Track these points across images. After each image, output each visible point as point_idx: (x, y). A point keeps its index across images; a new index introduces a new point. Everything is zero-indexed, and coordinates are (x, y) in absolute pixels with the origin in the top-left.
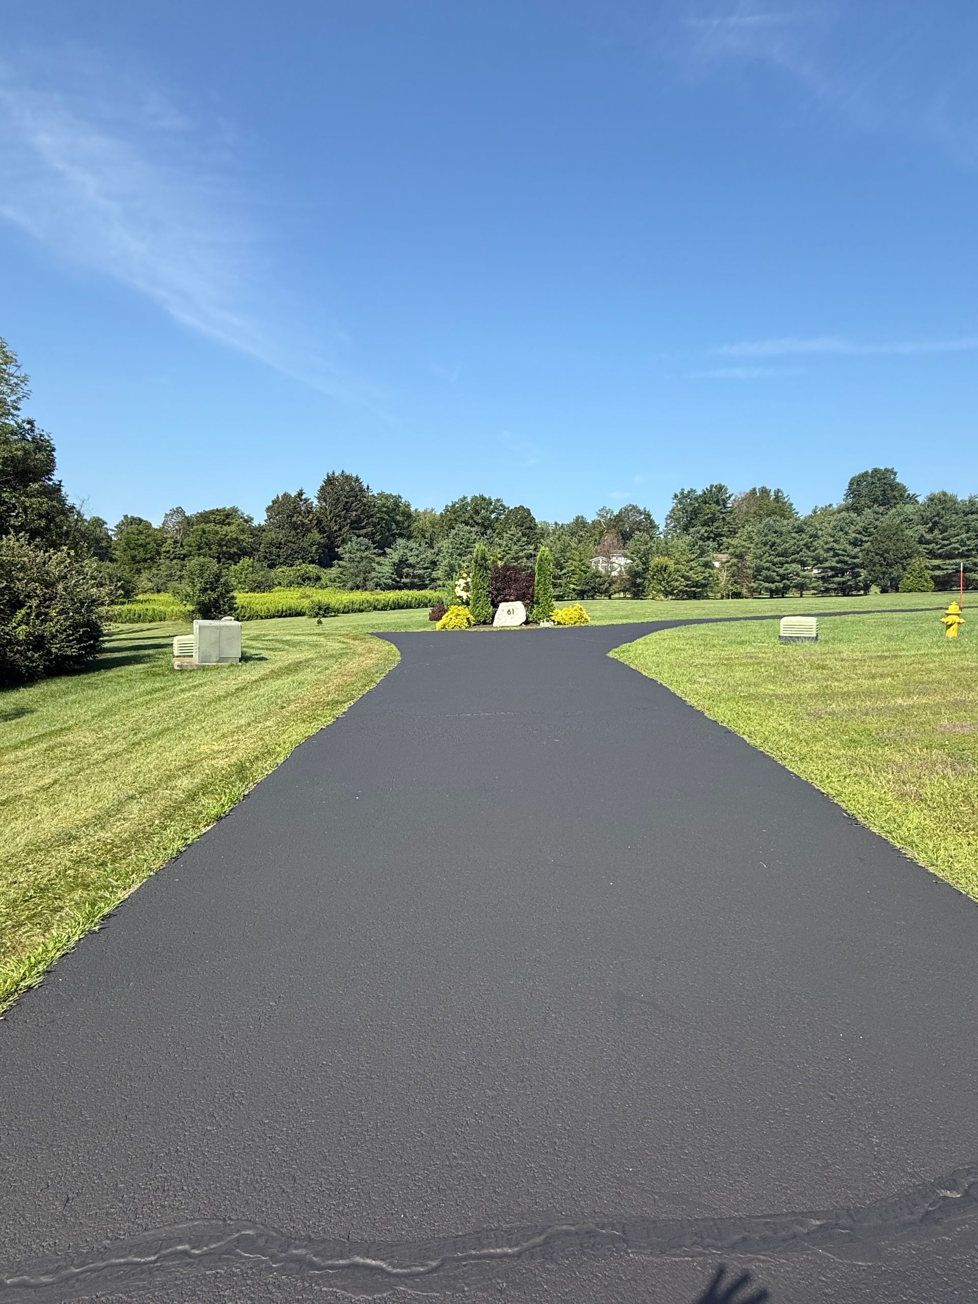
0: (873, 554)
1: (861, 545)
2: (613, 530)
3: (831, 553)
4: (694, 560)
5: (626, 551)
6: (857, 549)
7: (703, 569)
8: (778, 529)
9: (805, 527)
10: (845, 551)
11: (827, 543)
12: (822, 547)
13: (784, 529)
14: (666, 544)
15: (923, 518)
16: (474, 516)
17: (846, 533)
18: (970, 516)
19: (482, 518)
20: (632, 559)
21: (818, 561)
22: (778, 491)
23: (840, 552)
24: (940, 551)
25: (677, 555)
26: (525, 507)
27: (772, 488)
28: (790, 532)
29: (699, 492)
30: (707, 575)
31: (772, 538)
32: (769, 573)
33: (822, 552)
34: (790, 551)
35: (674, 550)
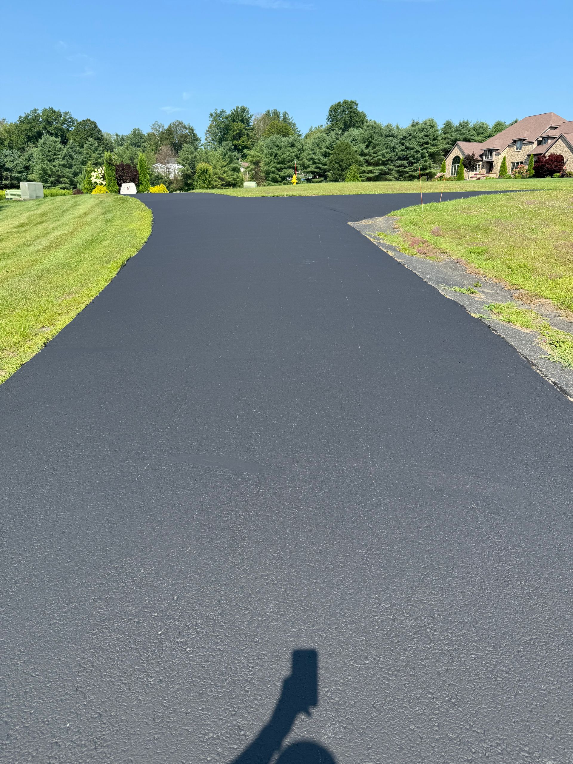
0: (334, 162)
1: (329, 156)
2: (165, 142)
3: (311, 162)
4: (226, 166)
5: (179, 159)
6: (326, 159)
7: (232, 173)
8: (279, 144)
9: (295, 143)
10: (320, 160)
11: (309, 155)
12: (306, 158)
13: (283, 144)
14: (206, 153)
15: (363, 139)
16: (47, 126)
17: (320, 148)
18: (389, 138)
19: (55, 129)
20: (183, 165)
21: (305, 167)
22: (285, 114)
23: (317, 161)
24: (372, 161)
25: (214, 162)
26: (92, 120)
27: (281, 111)
28: (286, 147)
29: (229, 112)
30: (235, 177)
31: (275, 150)
32: (274, 175)
33: (306, 161)
34: (287, 160)
35: (212, 158)
